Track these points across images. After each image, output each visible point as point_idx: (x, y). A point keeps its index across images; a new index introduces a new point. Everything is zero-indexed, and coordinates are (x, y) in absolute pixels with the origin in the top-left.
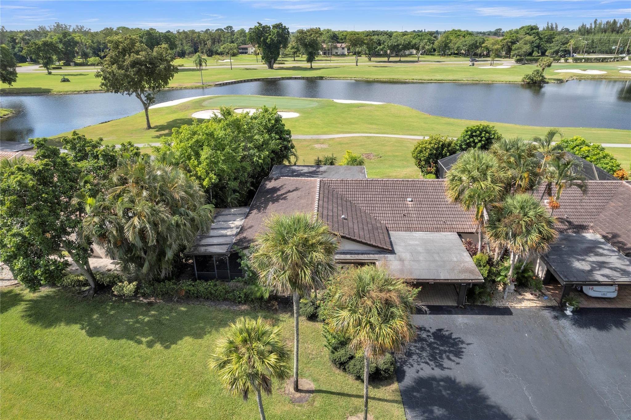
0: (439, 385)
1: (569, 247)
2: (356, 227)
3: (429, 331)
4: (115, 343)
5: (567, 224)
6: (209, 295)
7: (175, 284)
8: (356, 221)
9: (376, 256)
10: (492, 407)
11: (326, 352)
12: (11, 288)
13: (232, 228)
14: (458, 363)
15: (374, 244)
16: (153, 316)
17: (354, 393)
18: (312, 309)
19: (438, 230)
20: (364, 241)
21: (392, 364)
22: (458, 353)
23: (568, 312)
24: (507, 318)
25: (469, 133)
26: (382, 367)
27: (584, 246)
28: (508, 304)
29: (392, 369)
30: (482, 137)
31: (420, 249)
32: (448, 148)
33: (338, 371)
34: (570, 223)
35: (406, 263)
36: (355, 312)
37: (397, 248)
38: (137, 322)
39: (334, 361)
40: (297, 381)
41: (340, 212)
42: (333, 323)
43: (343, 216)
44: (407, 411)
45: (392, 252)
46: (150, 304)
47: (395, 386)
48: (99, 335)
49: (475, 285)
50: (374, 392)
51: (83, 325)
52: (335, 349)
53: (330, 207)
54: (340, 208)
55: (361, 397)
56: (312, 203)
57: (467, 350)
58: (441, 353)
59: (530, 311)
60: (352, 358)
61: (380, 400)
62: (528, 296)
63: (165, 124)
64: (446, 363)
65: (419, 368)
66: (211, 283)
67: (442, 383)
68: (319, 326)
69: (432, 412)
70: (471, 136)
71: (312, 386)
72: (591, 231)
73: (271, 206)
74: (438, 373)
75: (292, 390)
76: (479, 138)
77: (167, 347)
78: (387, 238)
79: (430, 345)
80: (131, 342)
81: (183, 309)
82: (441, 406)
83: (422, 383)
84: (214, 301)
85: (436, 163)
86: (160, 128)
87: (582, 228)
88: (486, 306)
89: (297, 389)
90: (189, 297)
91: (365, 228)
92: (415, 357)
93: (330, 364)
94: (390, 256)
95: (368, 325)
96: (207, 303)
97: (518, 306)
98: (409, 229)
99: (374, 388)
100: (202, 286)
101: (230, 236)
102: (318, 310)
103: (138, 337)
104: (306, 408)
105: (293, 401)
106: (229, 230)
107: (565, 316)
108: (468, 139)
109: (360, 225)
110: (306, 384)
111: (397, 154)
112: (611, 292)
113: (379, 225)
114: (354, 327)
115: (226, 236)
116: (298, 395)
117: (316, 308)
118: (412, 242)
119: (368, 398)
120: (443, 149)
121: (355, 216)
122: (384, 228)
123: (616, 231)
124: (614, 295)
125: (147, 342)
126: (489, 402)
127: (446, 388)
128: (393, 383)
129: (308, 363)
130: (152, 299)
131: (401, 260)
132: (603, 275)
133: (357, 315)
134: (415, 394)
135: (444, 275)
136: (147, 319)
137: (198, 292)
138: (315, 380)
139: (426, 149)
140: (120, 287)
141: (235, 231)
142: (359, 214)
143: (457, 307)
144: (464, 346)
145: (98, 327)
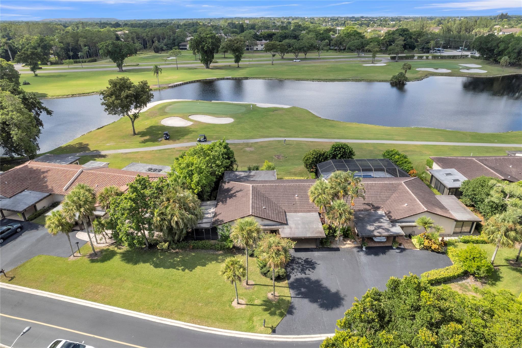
0: (304, 281)
1: (368, 219)
2: (270, 213)
3: (302, 259)
4: (167, 270)
5: (371, 206)
6: (204, 247)
7: (187, 243)
8: (270, 209)
9: (279, 226)
10: (323, 287)
11: (258, 269)
12: (107, 247)
13: (210, 213)
14: (313, 272)
15: (278, 221)
16: (180, 258)
17: (270, 285)
18: (251, 252)
19: (309, 211)
20: (273, 220)
21: (285, 273)
22: (314, 268)
23: (364, 249)
24: (337, 252)
25: (334, 149)
26: (281, 274)
27: (375, 218)
28: (338, 246)
29: (285, 275)
30: (341, 151)
31: (300, 222)
32: (323, 156)
33: (263, 277)
34: (373, 205)
35: (293, 229)
36: (268, 253)
37: (289, 222)
38: (174, 261)
39: (262, 273)
40: (247, 281)
41: (262, 205)
42: (261, 258)
43: (264, 207)
44: (291, 290)
45: (287, 224)
46: (177, 252)
47: (287, 282)
48: (160, 267)
49: (322, 239)
50: (277, 284)
51: (150, 263)
52: (262, 268)
53: (258, 202)
54: (262, 202)
55: (272, 286)
56: (249, 201)
57: (317, 267)
58: (307, 268)
59: (348, 249)
60: (269, 271)
61: (280, 287)
62: (349, 242)
63: (145, 130)
64: (307, 272)
65: (296, 274)
66: (203, 241)
67: (305, 280)
68: (255, 259)
69: (301, 290)
70: (335, 151)
71: (253, 283)
72: (381, 210)
73: (229, 201)
74: (303, 276)
75: (245, 284)
76: (339, 152)
77: (191, 271)
78: (285, 218)
79: (302, 265)
80: (174, 270)
81: (193, 254)
82: (304, 288)
83: (297, 280)
84: (206, 250)
85: (316, 166)
86: (143, 134)
87: (378, 208)
88: (329, 248)
89: (247, 284)
90: (194, 249)
91: (275, 212)
92: (295, 270)
93: (260, 274)
94: (285, 226)
95: (272, 258)
96: (203, 251)
97: (343, 247)
98: (295, 212)
99: (278, 282)
100: (200, 243)
101: (210, 218)
102: (254, 252)
103: (177, 267)
104: (251, 291)
105: (246, 289)
106: (209, 214)
107: (362, 250)
108: (334, 152)
109: (272, 211)
110: (250, 282)
111: (296, 154)
112: (384, 240)
113: (281, 210)
114: (268, 258)
115: (208, 218)
116: (248, 286)
117: (253, 251)
118: (296, 219)
119: (274, 286)
120: (320, 157)
121: (269, 206)
122: (284, 211)
123: (391, 210)
124: (385, 240)
125: (182, 269)
126: (323, 286)
127: (307, 282)
128: (285, 280)
129: (251, 274)
130: (177, 250)
131: (291, 228)
132: (378, 232)
133: (269, 254)
134: (295, 284)
135: (309, 235)
136: (178, 259)
137: (198, 246)
138: (254, 281)
139: (310, 158)
140: (161, 245)
141: (212, 215)
142: (272, 205)
143: (316, 248)
144: (317, 265)
145: (157, 264)
